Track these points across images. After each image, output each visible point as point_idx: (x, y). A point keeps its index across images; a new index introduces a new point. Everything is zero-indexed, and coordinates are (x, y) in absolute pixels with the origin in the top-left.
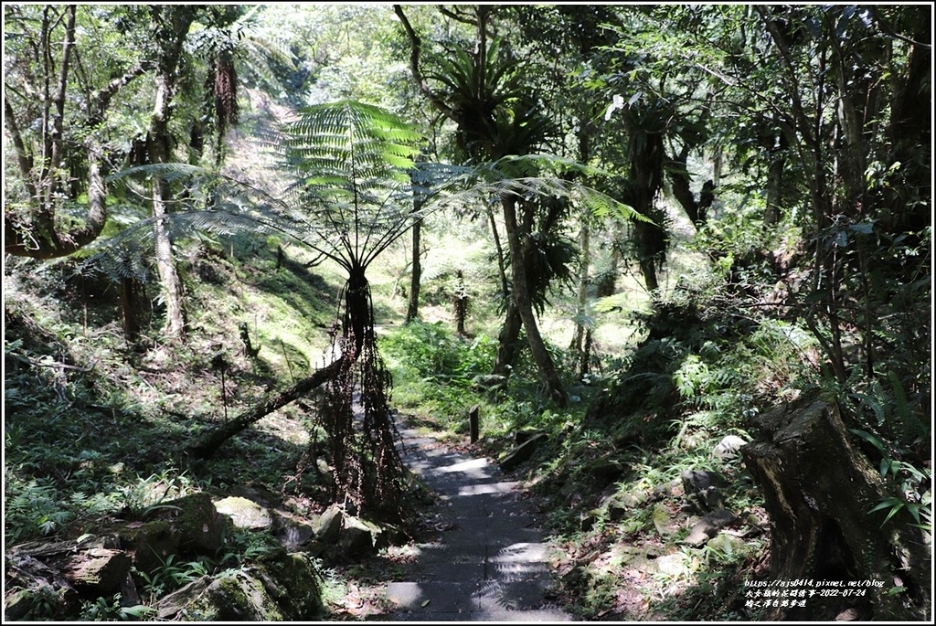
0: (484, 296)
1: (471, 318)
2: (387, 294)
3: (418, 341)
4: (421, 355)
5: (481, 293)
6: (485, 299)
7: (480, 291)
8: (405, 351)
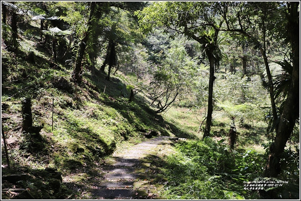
0: (243, 134)
1: (237, 144)
2: (196, 131)
3: (209, 148)
4: (210, 157)
5: (241, 133)
6: (243, 136)
7: (240, 132)
8: (198, 153)
